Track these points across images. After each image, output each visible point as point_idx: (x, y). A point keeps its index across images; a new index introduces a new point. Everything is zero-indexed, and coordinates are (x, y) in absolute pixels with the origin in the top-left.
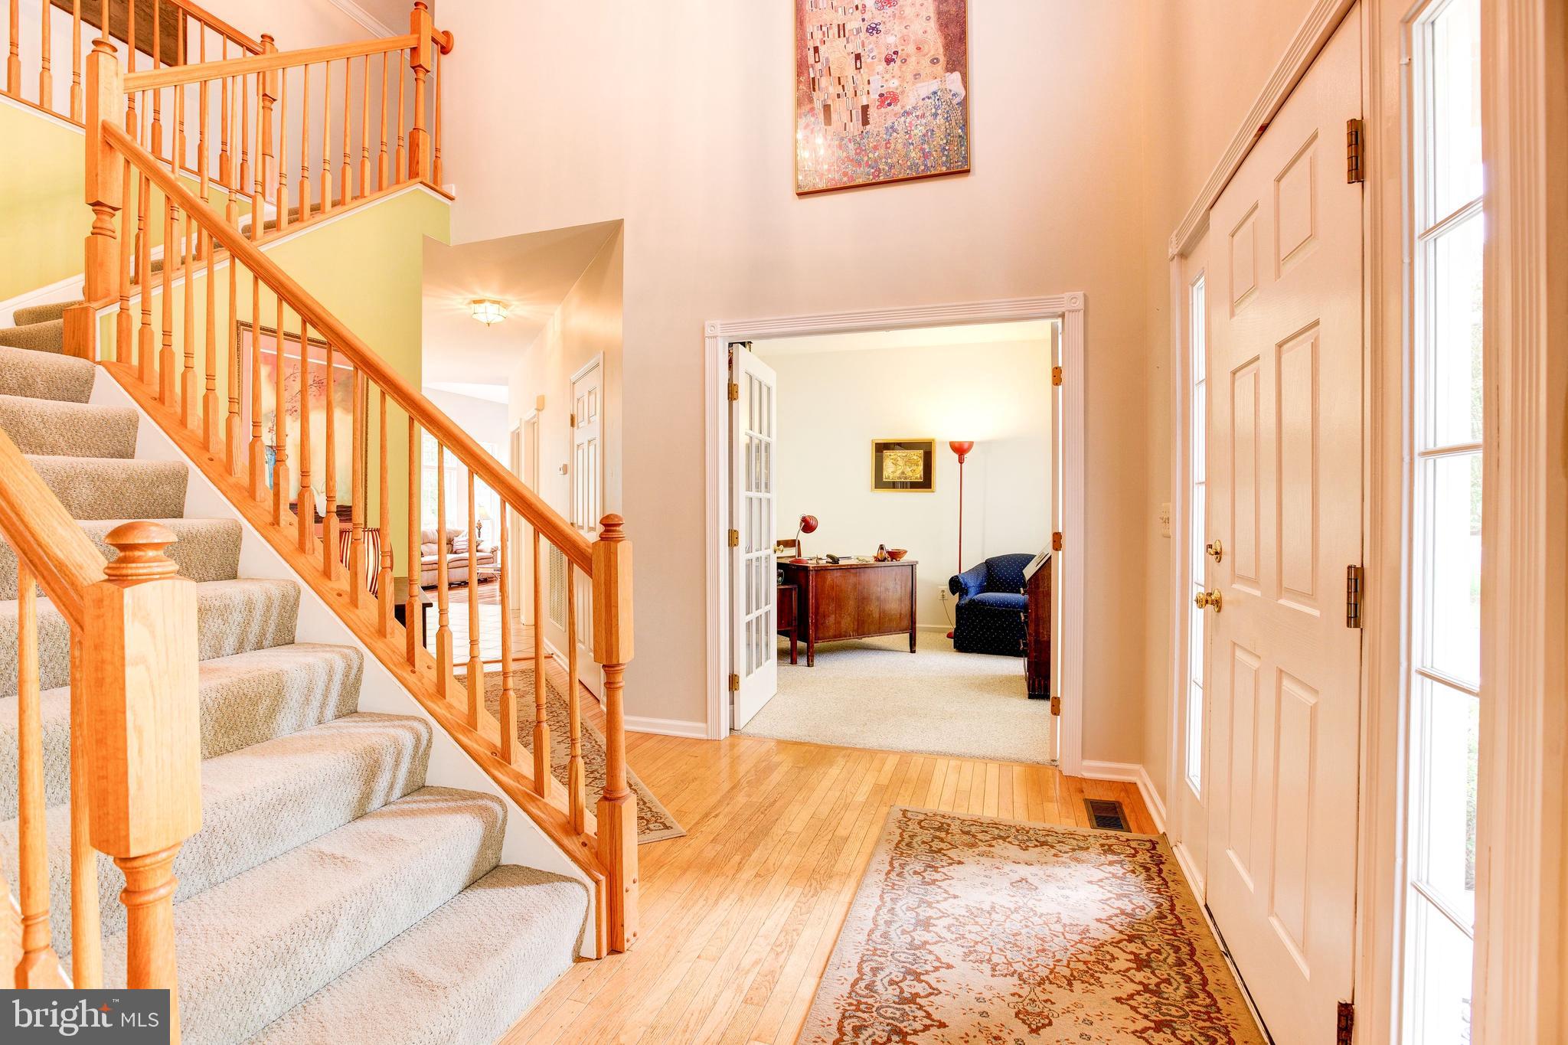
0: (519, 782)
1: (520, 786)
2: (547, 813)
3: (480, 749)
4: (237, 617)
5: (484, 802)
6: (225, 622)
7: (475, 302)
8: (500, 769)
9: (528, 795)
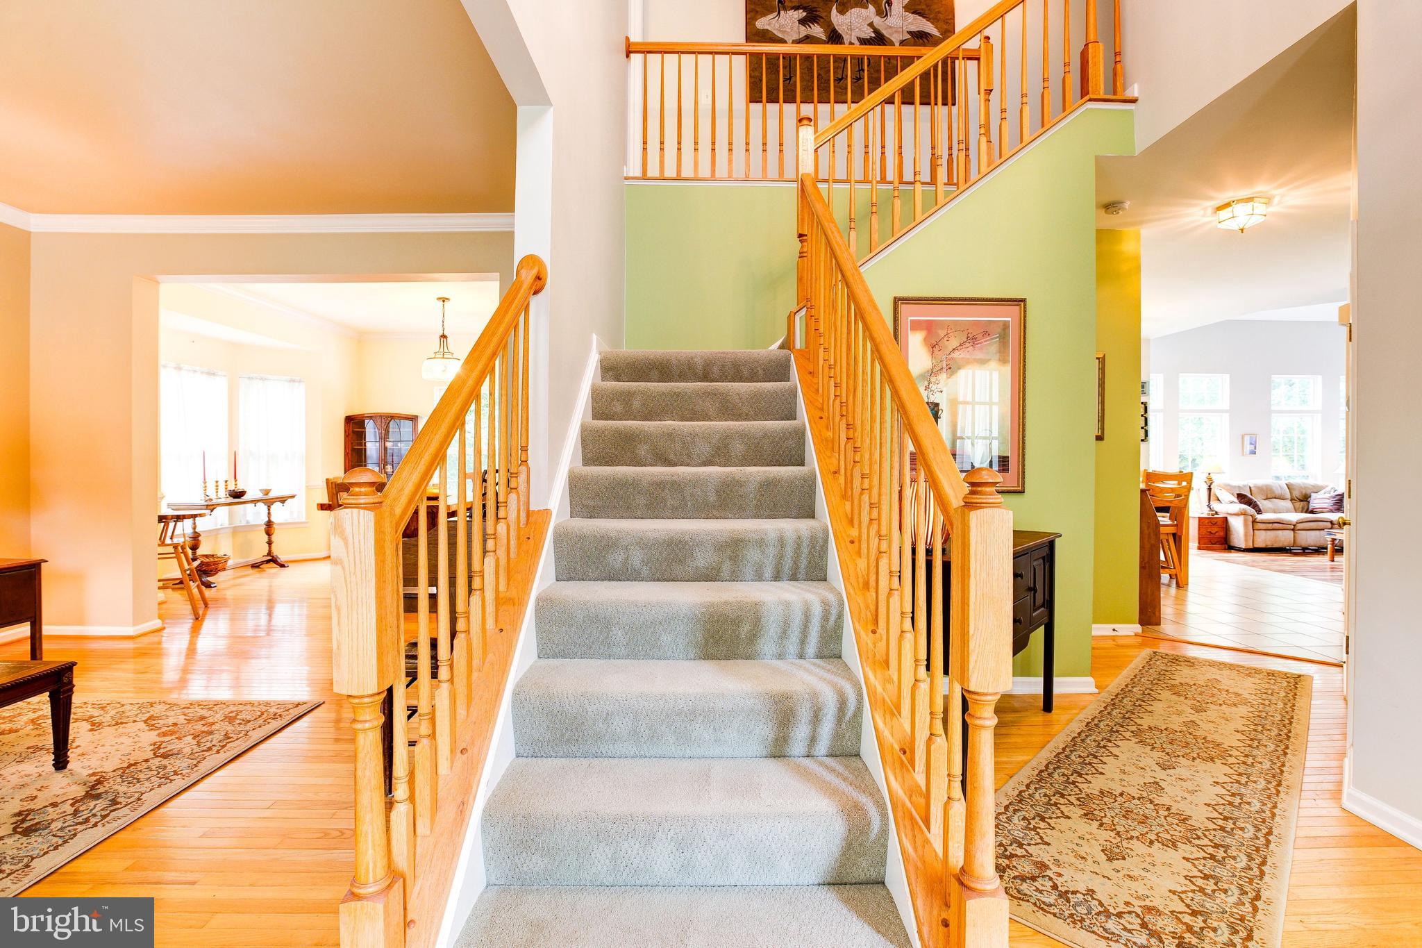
0: (910, 796)
1: (908, 804)
2: (920, 852)
3: (891, 739)
4: (772, 551)
5: (865, 800)
6: (763, 552)
7: (1219, 208)
8: (898, 771)
9: (912, 818)
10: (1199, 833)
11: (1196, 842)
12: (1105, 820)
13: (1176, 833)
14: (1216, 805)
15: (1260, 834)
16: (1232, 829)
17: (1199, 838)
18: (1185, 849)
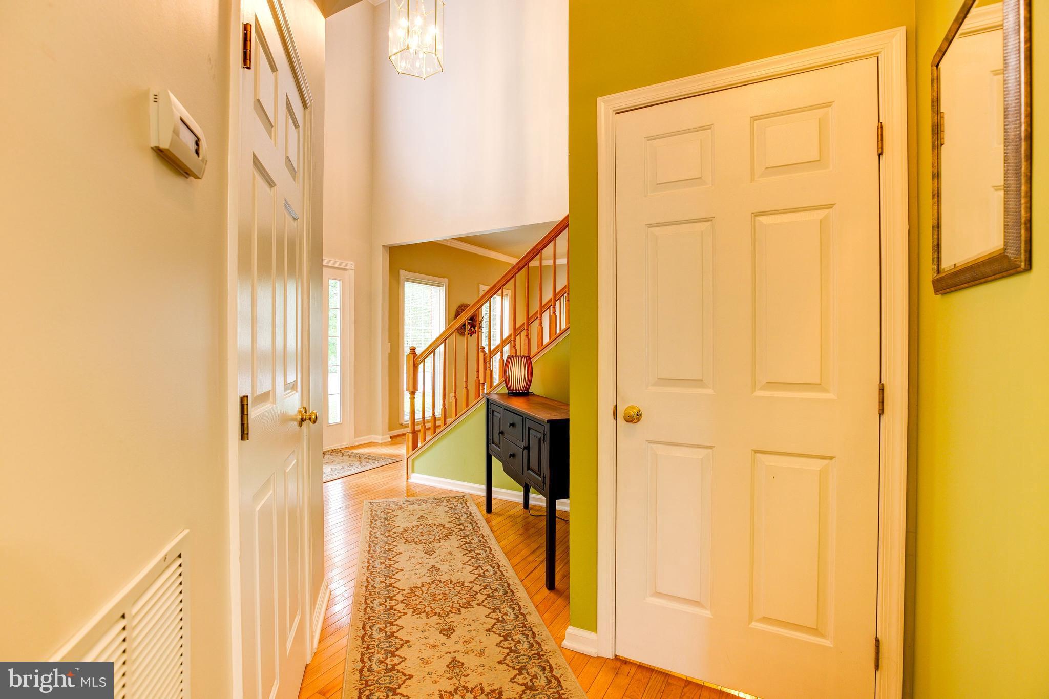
10: (398, 538)
11: (397, 534)
12: (435, 527)
13: (406, 534)
14: (396, 555)
15: (374, 535)
16: (385, 546)
17: (397, 536)
18: (400, 530)
